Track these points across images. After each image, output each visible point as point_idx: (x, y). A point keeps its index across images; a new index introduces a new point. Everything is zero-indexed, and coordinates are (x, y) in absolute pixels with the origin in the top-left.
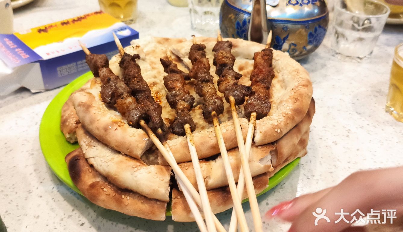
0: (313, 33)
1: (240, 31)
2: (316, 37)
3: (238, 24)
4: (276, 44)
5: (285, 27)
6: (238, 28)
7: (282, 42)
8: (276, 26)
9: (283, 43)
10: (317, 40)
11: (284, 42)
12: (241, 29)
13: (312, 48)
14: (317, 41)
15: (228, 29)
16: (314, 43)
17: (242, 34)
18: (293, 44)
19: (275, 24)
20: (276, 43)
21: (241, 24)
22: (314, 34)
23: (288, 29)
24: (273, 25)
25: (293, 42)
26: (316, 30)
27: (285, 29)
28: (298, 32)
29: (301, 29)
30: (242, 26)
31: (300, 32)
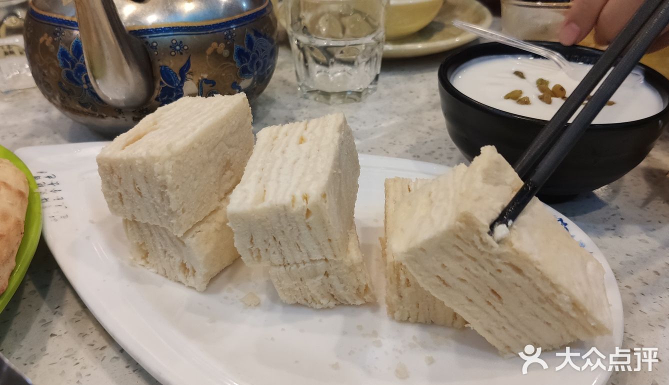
0: (247, 50)
1: (73, 71)
2: (254, 58)
3: (64, 54)
4: (167, 86)
5: (176, 44)
6: (66, 65)
7: (180, 79)
8: (155, 44)
9: (182, 82)
10: (258, 64)
11: (184, 79)
12: (73, 66)
13: (252, 84)
14: (260, 68)
15: (46, 72)
16: (256, 73)
17: (79, 77)
18: (206, 81)
19: (151, 40)
20: (165, 83)
21: (71, 54)
22: (249, 51)
23: (186, 48)
24: (147, 43)
25: (205, 76)
26: (250, 43)
27: (178, 48)
28: (209, 51)
29: (215, 44)
30: (74, 57)
31: (215, 52)
